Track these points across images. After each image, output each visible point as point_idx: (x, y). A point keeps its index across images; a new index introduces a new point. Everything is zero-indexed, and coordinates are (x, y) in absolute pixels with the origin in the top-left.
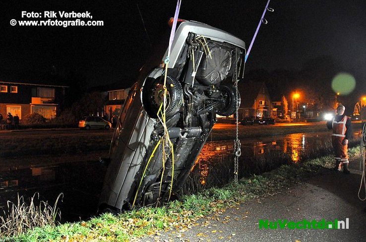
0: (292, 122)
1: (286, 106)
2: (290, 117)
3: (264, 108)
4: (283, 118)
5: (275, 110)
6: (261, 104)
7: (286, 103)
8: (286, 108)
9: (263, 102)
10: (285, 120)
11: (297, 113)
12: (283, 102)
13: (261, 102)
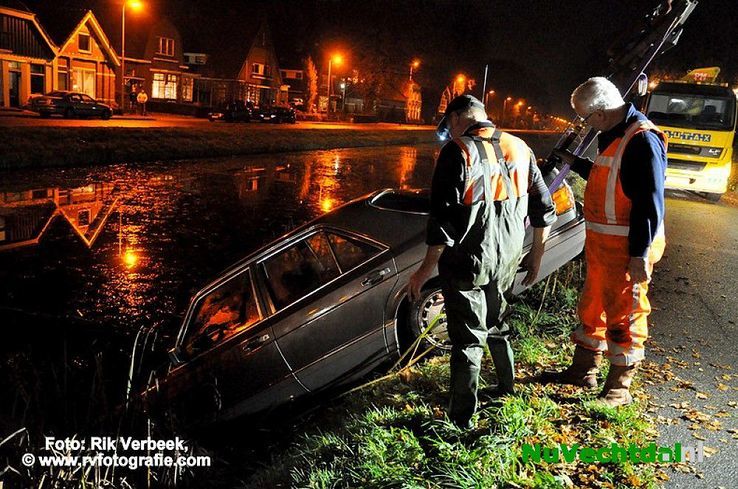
0: (324, 120)
1: (314, 82)
2: (317, 107)
3: (264, 83)
4: (303, 108)
5: (285, 88)
6: (257, 71)
7: (313, 74)
8: (313, 87)
9: (261, 68)
10: (310, 114)
11: (331, 99)
12: (308, 70)
13: (257, 67)
